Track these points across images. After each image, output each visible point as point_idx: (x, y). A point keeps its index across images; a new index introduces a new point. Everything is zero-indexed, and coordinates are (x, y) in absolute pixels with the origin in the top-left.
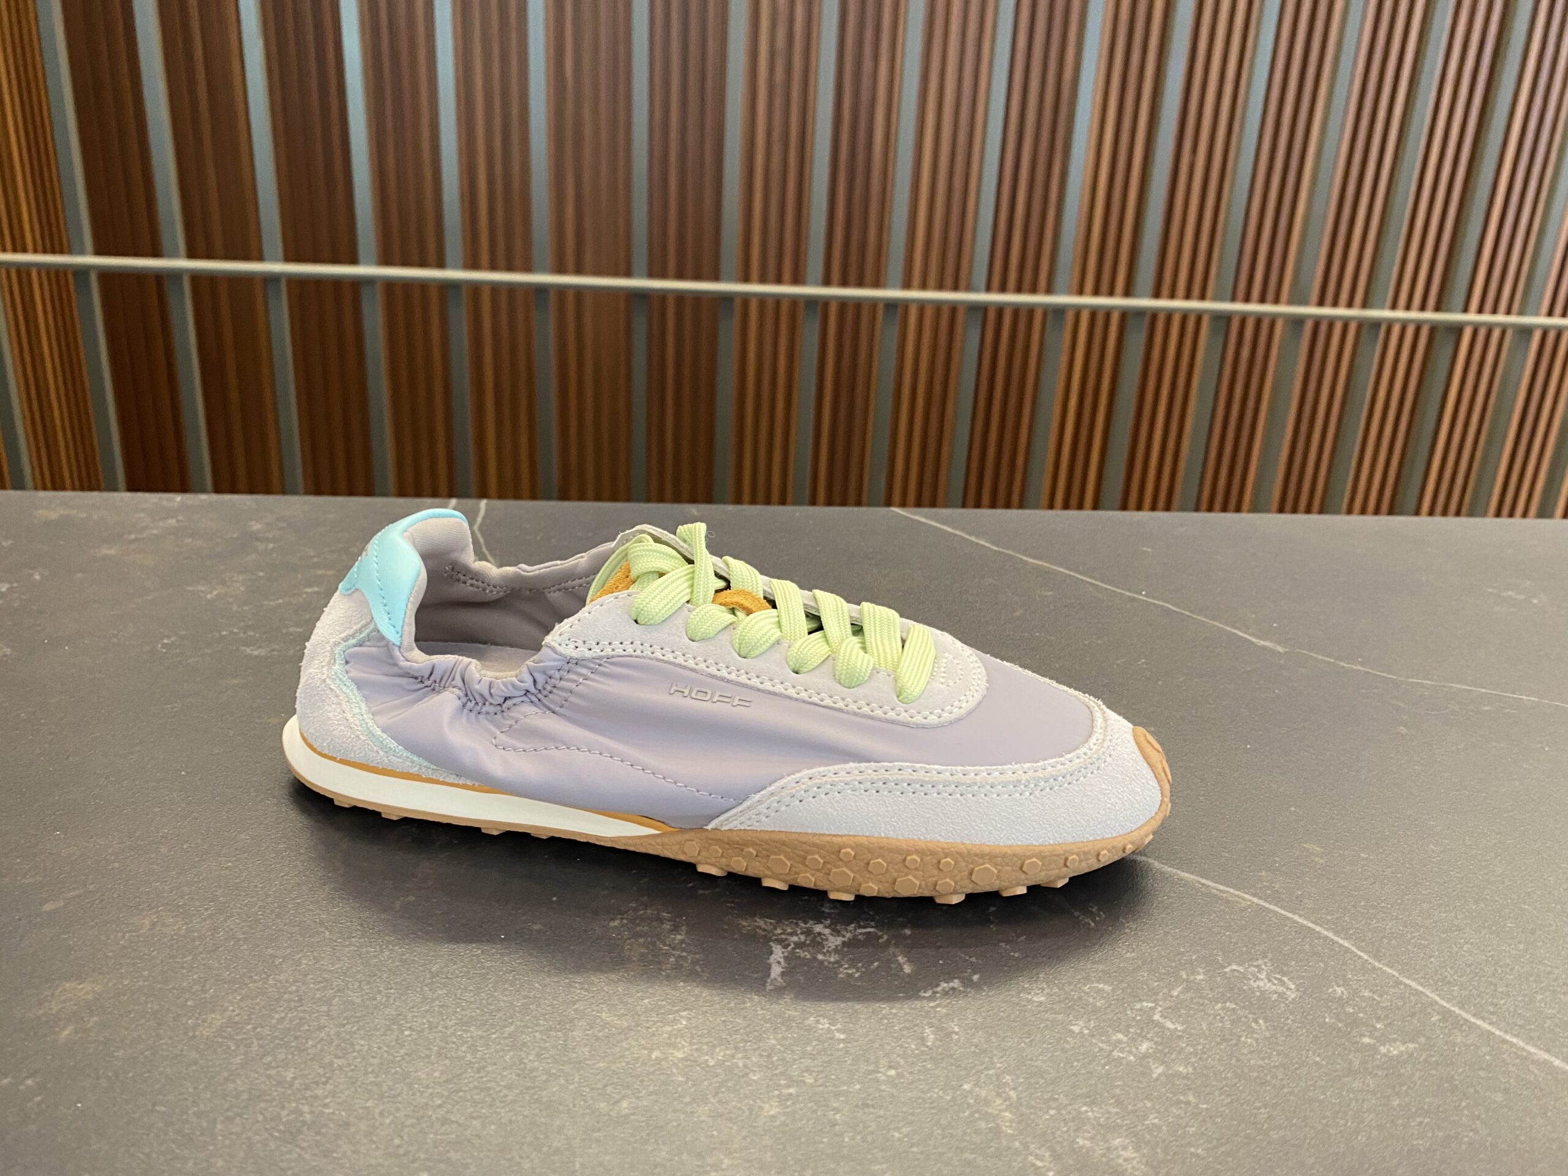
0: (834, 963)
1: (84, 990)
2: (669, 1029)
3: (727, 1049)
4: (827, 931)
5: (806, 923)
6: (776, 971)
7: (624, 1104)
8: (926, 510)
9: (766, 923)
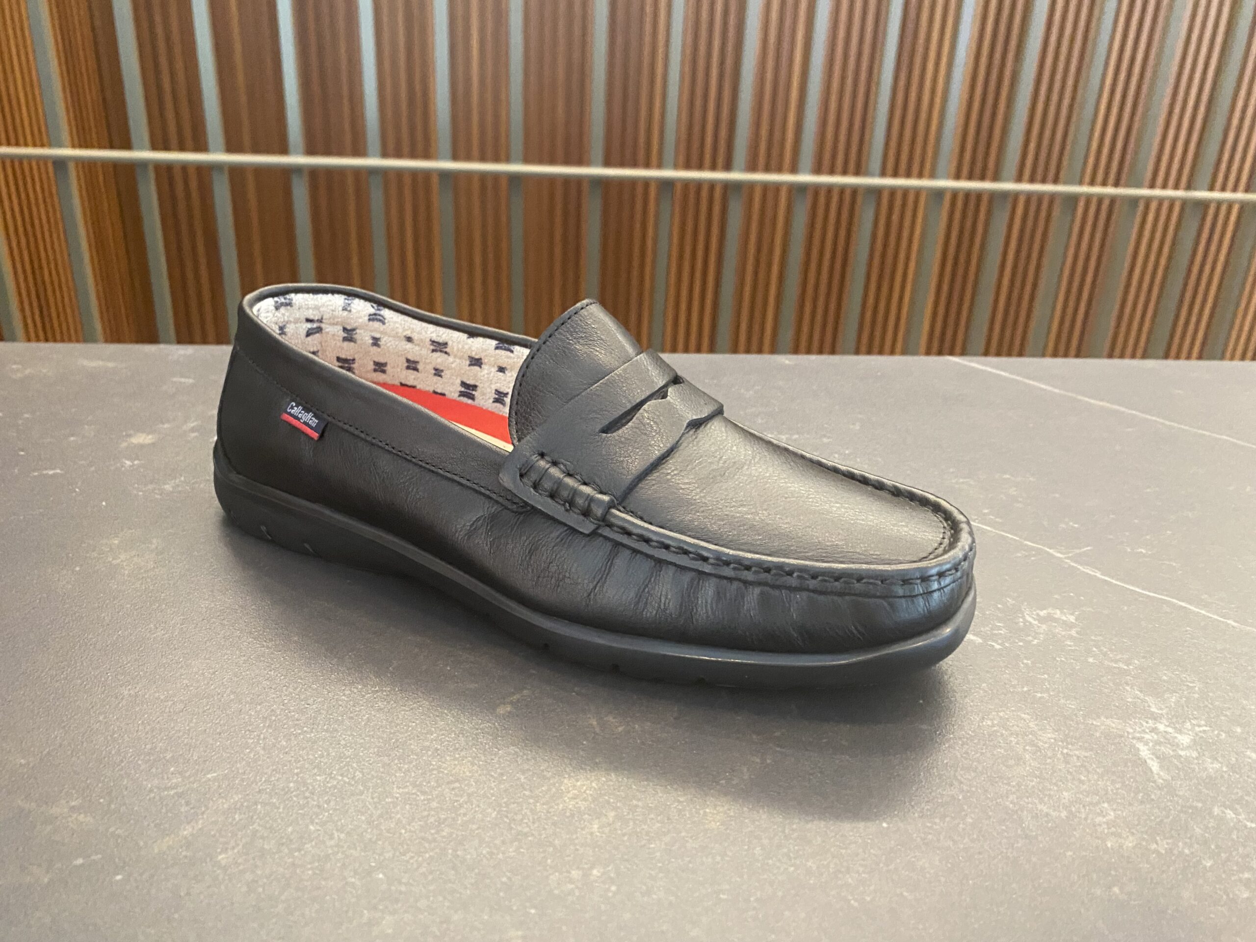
0: (1197, 758)
1: (585, 788)
2: (1104, 820)
3: (1166, 838)
4: (1170, 730)
5: (1147, 722)
6: (1154, 766)
7: (1116, 890)
8: (975, 358)
9: (1114, 723)
